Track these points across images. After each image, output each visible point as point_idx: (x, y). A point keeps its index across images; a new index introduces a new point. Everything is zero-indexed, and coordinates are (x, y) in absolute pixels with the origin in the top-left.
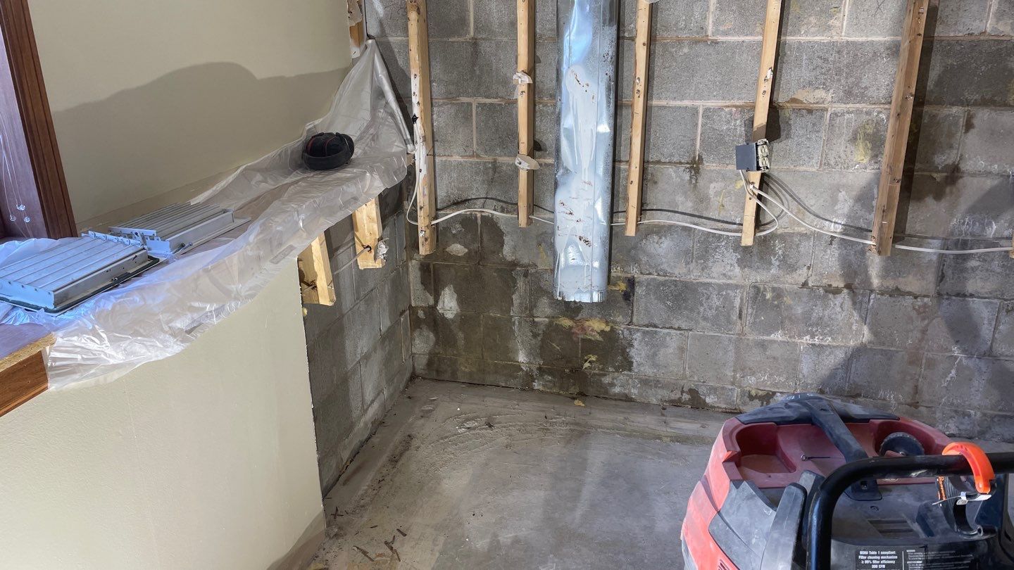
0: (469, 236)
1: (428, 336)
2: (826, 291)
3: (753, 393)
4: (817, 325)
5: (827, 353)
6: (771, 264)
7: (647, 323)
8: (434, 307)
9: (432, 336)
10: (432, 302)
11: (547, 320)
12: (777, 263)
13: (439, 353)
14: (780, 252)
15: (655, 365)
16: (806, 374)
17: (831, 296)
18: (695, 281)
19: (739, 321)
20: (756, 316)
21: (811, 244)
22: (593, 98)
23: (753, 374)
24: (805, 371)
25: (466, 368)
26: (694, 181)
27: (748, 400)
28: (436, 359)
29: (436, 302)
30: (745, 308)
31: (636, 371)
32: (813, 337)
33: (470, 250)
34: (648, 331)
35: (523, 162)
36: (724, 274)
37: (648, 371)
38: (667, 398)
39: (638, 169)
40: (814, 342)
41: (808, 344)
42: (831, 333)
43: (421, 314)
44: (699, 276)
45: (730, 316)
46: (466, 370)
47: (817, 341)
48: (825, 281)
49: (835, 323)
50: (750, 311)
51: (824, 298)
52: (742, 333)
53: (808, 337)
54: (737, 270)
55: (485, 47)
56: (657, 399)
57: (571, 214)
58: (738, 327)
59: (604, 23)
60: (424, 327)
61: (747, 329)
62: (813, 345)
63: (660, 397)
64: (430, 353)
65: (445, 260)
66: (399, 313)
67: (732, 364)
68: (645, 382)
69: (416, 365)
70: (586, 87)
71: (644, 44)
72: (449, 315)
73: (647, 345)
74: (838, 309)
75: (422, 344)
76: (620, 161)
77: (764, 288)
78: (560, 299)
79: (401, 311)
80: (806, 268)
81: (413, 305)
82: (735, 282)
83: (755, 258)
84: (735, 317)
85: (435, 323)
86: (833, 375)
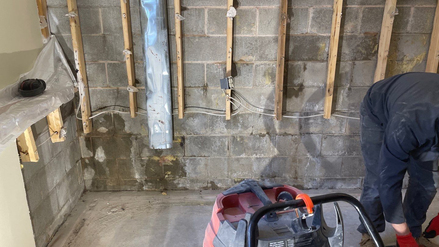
0: (108, 123)
1: (91, 172)
2: (260, 136)
3: (236, 180)
4: (258, 150)
5: (262, 160)
6: (238, 126)
7: (191, 155)
8: (93, 158)
9: (93, 171)
10: (92, 155)
11: (147, 158)
12: (241, 126)
13: (97, 178)
14: (241, 121)
15: (196, 173)
16: (255, 170)
17: (262, 137)
18: (209, 136)
19: (228, 151)
20: (235, 148)
21: (253, 117)
22: (160, 60)
23: (235, 172)
24: (255, 169)
25: (111, 184)
26: (205, 94)
27: (234, 183)
28: (96, 181)
29: (94, 155)
30: (230, 145)
31: (188, 176)
32: (256, 155)
33: (109, 130)
34: (192, 159)
35: (130, 89)
36: (220, 132)
37: (193, 176)
38: (202, 187)
39: (181, 90)
40: (257, 157)
41: (255, 158)
42: (263, 153)
43: (87, 161)
44: (211, 134)
45: (224, 149)
46: (111, 185)
47: (258, 156)
48: (259, 132)
49: (264, 149)
50: (232, 146)
51: (259, 139)
52: (230, 156)
53: (255, 155)
54: (225, 130)
55: (109, 38)
56: (198, 188)
57: (154, 110)
58: (228, 153)
59: (161, 29)
60: (89, 167)
61: (231, 154)
62: (257, 158)
63: (199, 186)
64: (93, 179)
65: (97, 135)
66: (75, 162)
67: (227, 169)
68: (192, 181)
69: (86, 185)
70: (156, 56)
71: (179, 38)
72: (101, 160)
73: (192, 165)
74: (265, 143)
75: (89, 175)
76: (174, 87)
77: (237, 137)
78: (152, 148)
79: (76, 160)
80: (251, 127)
81: (83, 157)
82: (225, 135)
83: (232, 125)
84: (226, 149)
85: (94, 165)
86: (265, 169)
